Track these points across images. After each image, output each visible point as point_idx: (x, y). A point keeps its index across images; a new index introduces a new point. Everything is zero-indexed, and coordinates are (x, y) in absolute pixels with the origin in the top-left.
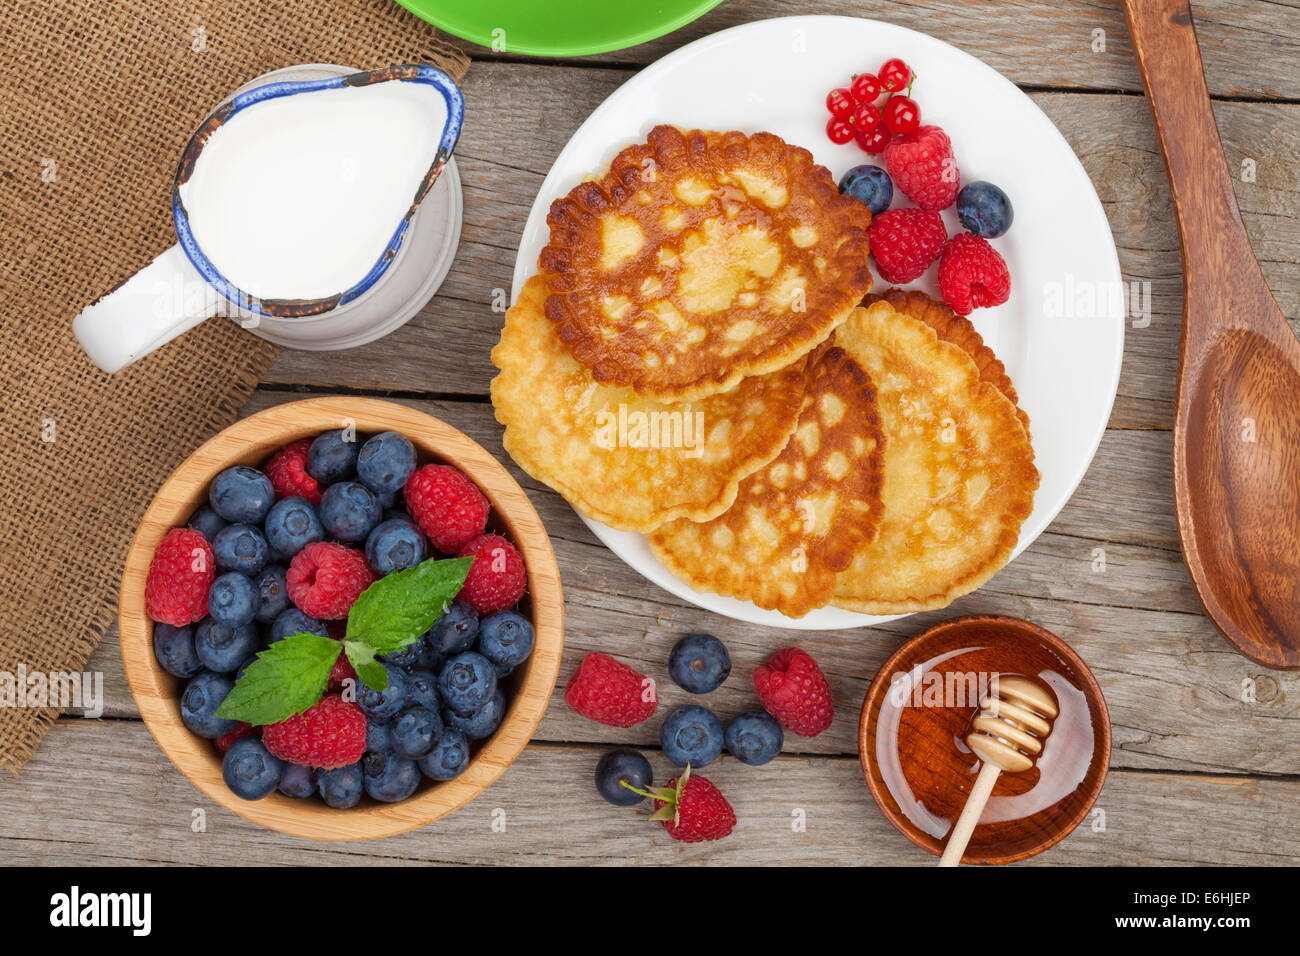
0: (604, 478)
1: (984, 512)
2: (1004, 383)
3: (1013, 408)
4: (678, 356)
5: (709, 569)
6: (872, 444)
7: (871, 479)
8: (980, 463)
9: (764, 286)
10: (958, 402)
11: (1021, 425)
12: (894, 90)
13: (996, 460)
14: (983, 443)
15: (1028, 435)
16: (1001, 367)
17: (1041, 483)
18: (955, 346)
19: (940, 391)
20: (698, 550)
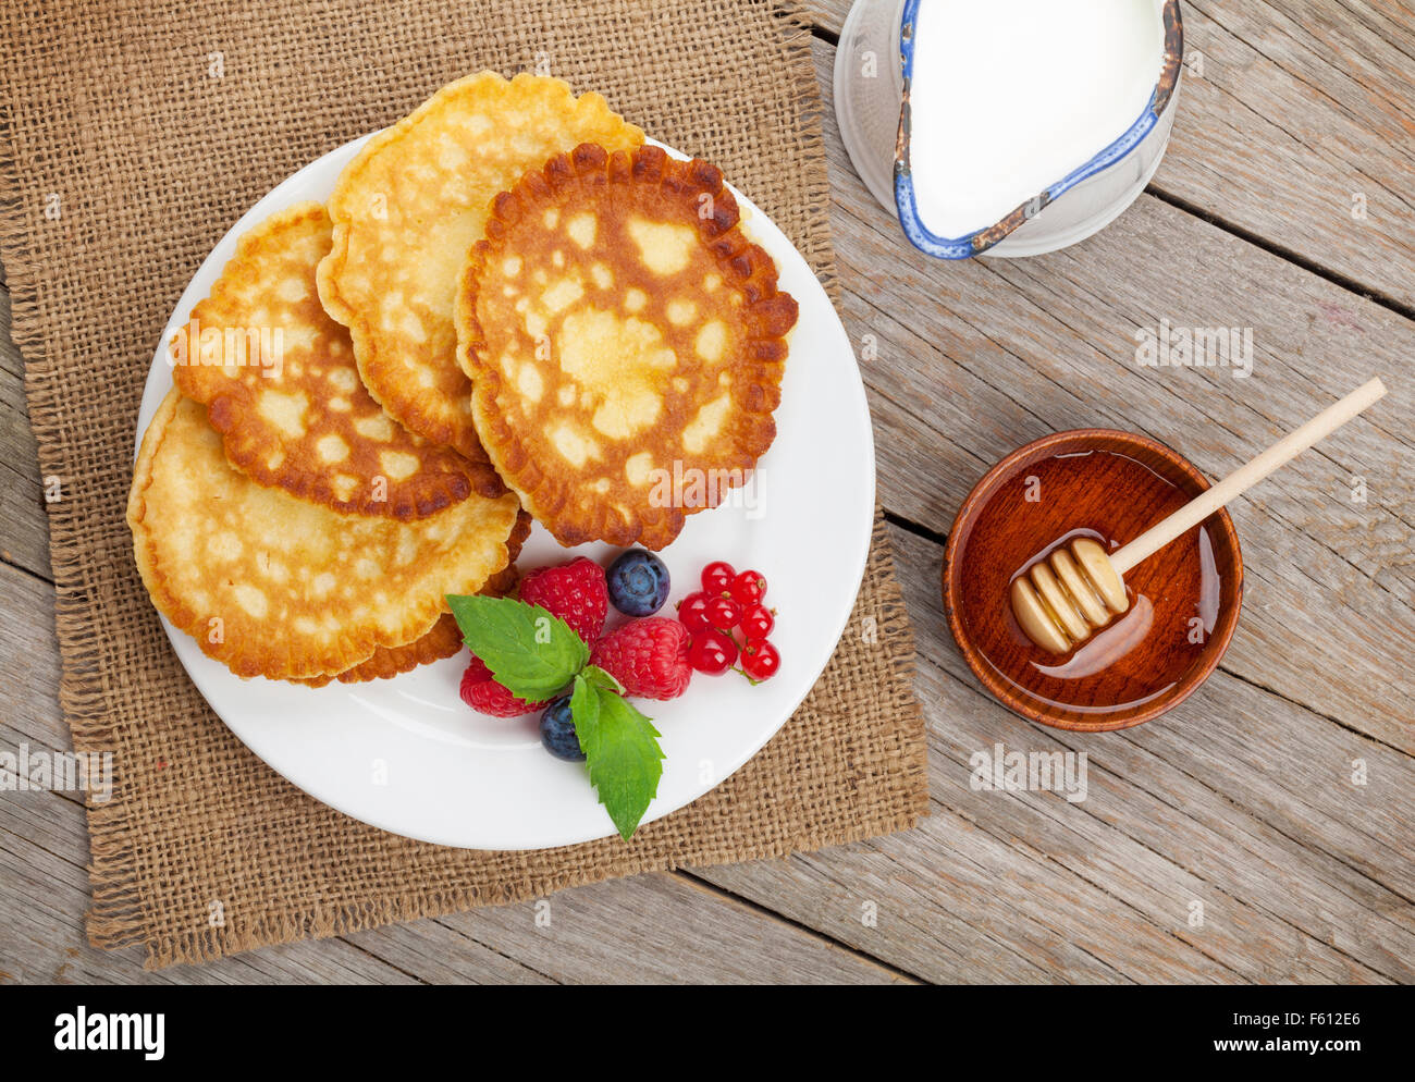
0: (410, 175)
1: (223, 601)
2: (365, 673)
3: (333, 673)
4: (514, 300)
5: (263, 261)
6: (343, 498)
7: (302, 483)
8: (283, 615)
9: (582, 416)
10: (360, 614)
11: (309, 675)
12: (745, 653)
13: (280, 635)
14: (305, 626)
15: (297, 681)
16: (386, 676)
17: (237, 676)
18: (427, 631)
19: (380, 597)
20: (289, 256)
